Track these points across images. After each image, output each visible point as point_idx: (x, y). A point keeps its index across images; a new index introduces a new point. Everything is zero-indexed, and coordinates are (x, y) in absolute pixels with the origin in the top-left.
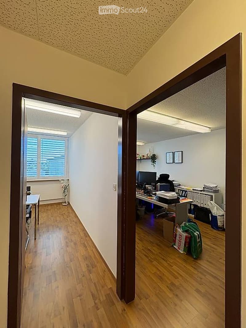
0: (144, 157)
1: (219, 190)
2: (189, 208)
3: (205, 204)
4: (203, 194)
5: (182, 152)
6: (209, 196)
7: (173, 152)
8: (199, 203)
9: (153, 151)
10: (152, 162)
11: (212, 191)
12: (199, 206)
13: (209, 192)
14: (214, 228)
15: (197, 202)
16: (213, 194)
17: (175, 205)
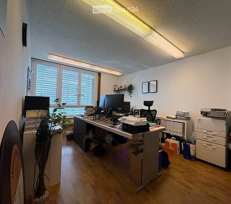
0: (122, 87)
1: (190, 117)
2: (162, 137)
3: (178, 132)
4: (176, 122)
5: (157, 81)
6: (181, 124)
7: (148, 82)
8: (171, 131)
9: (131, 81)
10: (128, 92)
11: (184, 118)
12: (171, 135)
13: (181, 119)
14: (186, 158)
15: (170, 130)
16: (185, 122)
17: (143, 134)
